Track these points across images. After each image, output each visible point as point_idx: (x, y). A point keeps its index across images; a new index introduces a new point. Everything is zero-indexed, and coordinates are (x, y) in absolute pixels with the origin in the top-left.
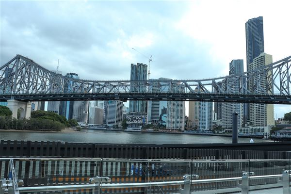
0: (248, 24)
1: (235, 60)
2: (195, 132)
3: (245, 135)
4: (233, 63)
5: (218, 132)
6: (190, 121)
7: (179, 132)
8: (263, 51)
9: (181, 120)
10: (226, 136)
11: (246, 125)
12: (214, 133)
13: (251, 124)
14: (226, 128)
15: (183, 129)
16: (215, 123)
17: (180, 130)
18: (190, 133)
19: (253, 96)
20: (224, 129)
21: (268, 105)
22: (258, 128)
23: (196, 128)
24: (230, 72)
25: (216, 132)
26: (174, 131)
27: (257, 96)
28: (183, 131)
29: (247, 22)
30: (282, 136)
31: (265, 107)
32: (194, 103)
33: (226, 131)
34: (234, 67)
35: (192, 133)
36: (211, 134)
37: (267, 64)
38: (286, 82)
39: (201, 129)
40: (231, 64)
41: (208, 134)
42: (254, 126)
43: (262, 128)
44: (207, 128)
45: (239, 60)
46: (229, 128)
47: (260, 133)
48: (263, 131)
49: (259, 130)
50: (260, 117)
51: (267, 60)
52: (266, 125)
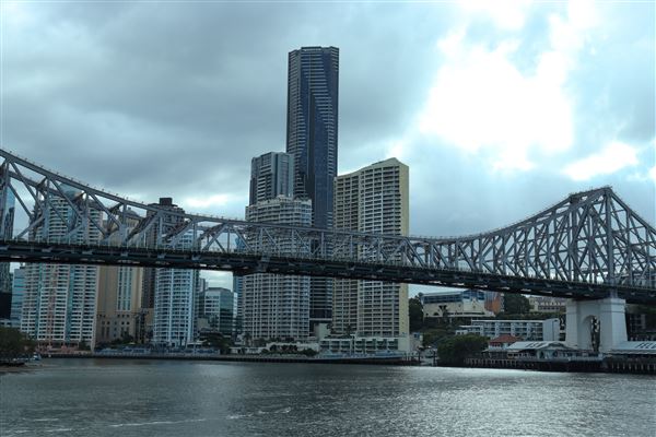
1: (277, 155)
2: (147, 352)
3: (344, 356)
4: (273, 164)
5: (241, 351)
7: (82, 352)
9: (87, 315)
10: (278, 361)
12: (228, 352)
14: (273, 340)
15: (92, 344)
17: (83, 346)
24: (253, 183)
26: (64, 350)
28: (98, 348)
29: (297, 52)
31: (394, 289)
33: (274, 347)
34: (273, 171)
35: (133, 354)
36: (215, 356)
40: (258, 161)
41: (198, 355)
43: (392, 339)
46: (279, 340)
47: (385, 352)
48: (396, 348)
49: (382, 346)
50: (382, 312)
51: (401, 179)
52: (397, 333)
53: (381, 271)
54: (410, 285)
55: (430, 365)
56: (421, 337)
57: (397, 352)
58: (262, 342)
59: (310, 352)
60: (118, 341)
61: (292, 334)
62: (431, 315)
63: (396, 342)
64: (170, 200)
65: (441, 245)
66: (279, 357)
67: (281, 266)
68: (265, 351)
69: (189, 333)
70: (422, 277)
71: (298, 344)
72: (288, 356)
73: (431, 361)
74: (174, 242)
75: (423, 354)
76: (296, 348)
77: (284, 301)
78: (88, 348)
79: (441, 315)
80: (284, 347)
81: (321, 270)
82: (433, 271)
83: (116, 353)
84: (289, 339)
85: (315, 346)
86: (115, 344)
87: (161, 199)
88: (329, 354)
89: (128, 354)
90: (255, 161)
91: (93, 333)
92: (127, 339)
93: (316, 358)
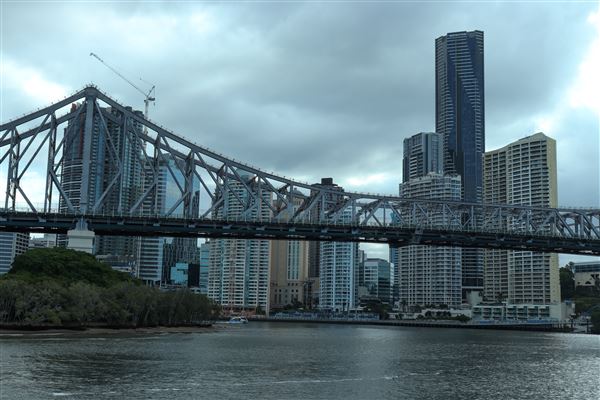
0: (444, 44)
1: (427, 135)
2: (314, 317)
3: (496, 322)
4: (423, 143)
5: (399, 317)
9: (261, 283)
10: (433, 326)
12: (387, 318)
14: (427, 307)
15: (267, 308)
17: (259, 310)
24: (406, 162)
28: (272, 313)
29: (443, 38)
31: (544, 259)
33: (428, 313)
35: (301, 318)
36: (373, 320)
40: (409, 141)
41: (359, 319)
43: (543, 307)
46: (433, 307)
47: (537, 319)
48: (548, 315)
49: (534, 313)
50: (532, 281)
51: (549, 152)
52: (549, 300)
53: (530, 241)
54: (560, 255)
55: (583, 332)
56: (573, 305)
57: (548, 319)
58: (418, 309)
59: (463, 318)
60: (289, 307)
61: (445, 301)
62: (583, 284)
63: (548, 309)
64: (331, 180)
65: (591, 215)
66: (433, 322)
67: (435, 238)
68: (420, 317)
69: (351, 299)
70: (573, 246)
71: (452, 311)
72: (443, 322)
73: (585, 328)
74: (335, 218)
75: (577, 321)
76: (449, 314)
77: (437, 270)
78: (264, 313)
79: (593, 284)
80: (439, 313)
81: (472, 241)
82: (584, 241)
83: (287, 317)
84: (443, 306)
85: (468, 313)
86: (287, 309)
87: (323, 180)
88: (481, 320)
89: (297, 318)
90: (407, 142)
91: (267, 300)
92: (296, 305)
93: (469, 323)
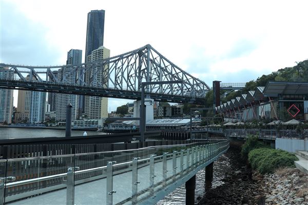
0: (90, 15)
1: (74, 50)
2: (25, 126)
3: (80, 127)
4: (72, 52)
5: (51, 126)
6: (18, 113)
7: (5, 125)
8: (102, 45)
9: (7, 112)
11: (81, 118)
12: (47, 126)
13: (86, 117)
14: (60, 121)
15: (9, 122)
16: (48, 116)
17: (6, 123)
18: (18, 126)
19: (88, 88)
20: (57, 121)
21: (103, 98)
22: (92, 120)
23: (25, 121)
24: (67, 61)
25: (49, 124)
27: (93, 89)
28: (10, 124)
30: (114, 129)
31: (100, 100)
32: (24, 92)
33: (60, 124)
34: (72, 56)
35: (20, 126)
36: (43, 127)
37: (104, 58)
38: (120, 77)
39: (32, 121)
40: (69, 53)
41: (39, 127)
42: (88, 119)
43: (96, 121)
44: (38, 121)
45: (78, 50)
46: (63, 121)
47: (94, 126)
48: (97, 124)
49: (93, 123)
50: (95, 110)
52: (100, 118)
57: (97, 126)
63: (97, 122)
66: (60, 127)
68: (57, 125)
80: (63, 124)
83: (15, 126)
88: (76, 127)
91: (10, 119)
